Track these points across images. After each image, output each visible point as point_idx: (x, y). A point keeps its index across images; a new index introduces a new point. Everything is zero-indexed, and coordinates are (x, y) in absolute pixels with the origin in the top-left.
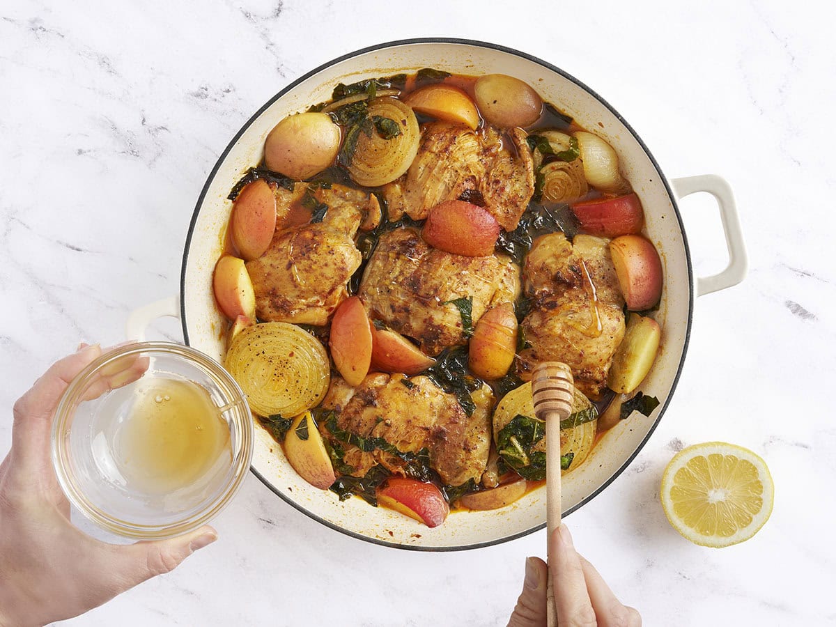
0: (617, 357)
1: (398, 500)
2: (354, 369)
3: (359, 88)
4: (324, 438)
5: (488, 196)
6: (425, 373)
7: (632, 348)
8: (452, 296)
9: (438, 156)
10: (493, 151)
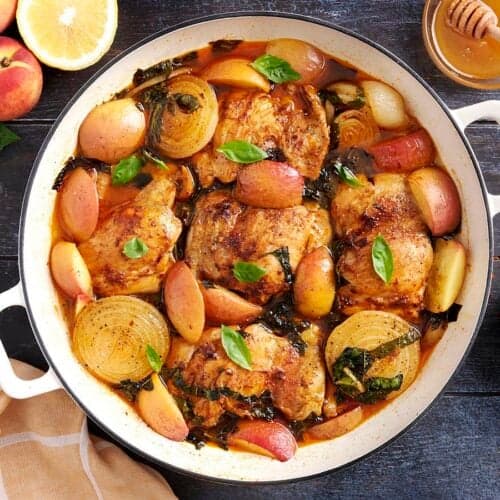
0: (430, 280)
1: (250, 441)
2: (191, 327)
3: (156, 70)
4: (174, 396)
5: (288, 152)
6: (255, 321)
7: (441, 271)
8: (270, 249)
9: (238, 121)
10: (288, 109)
